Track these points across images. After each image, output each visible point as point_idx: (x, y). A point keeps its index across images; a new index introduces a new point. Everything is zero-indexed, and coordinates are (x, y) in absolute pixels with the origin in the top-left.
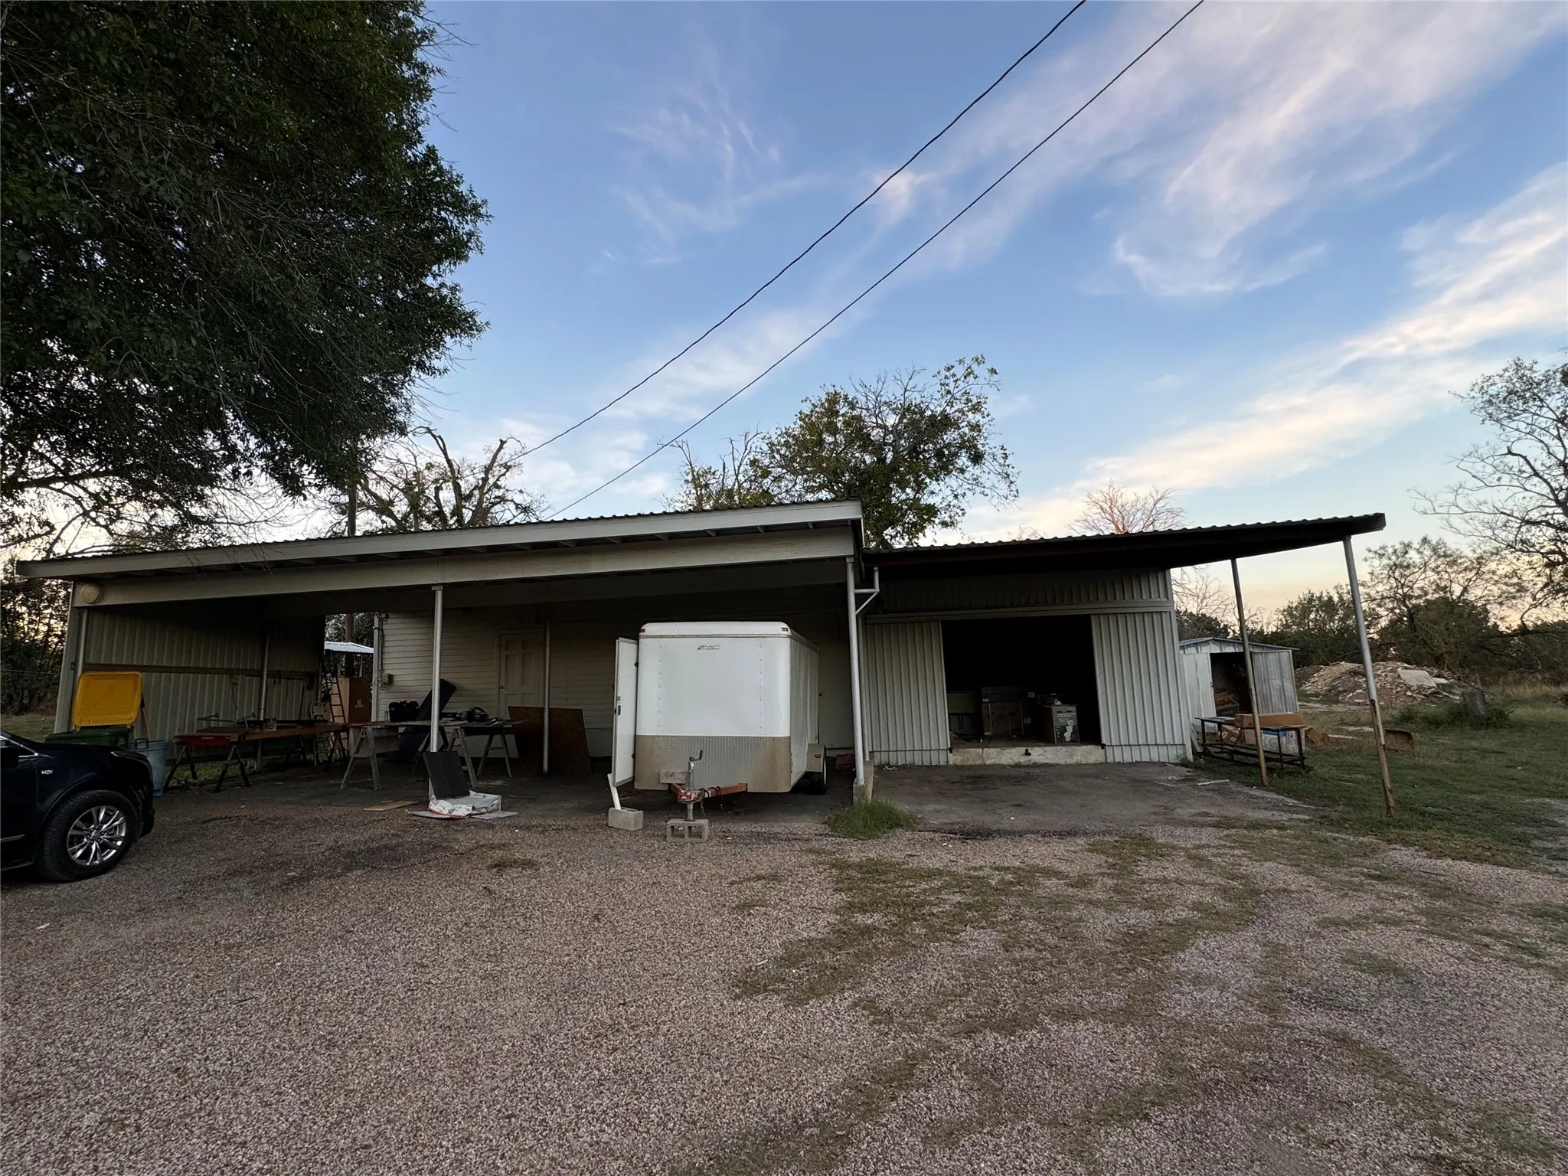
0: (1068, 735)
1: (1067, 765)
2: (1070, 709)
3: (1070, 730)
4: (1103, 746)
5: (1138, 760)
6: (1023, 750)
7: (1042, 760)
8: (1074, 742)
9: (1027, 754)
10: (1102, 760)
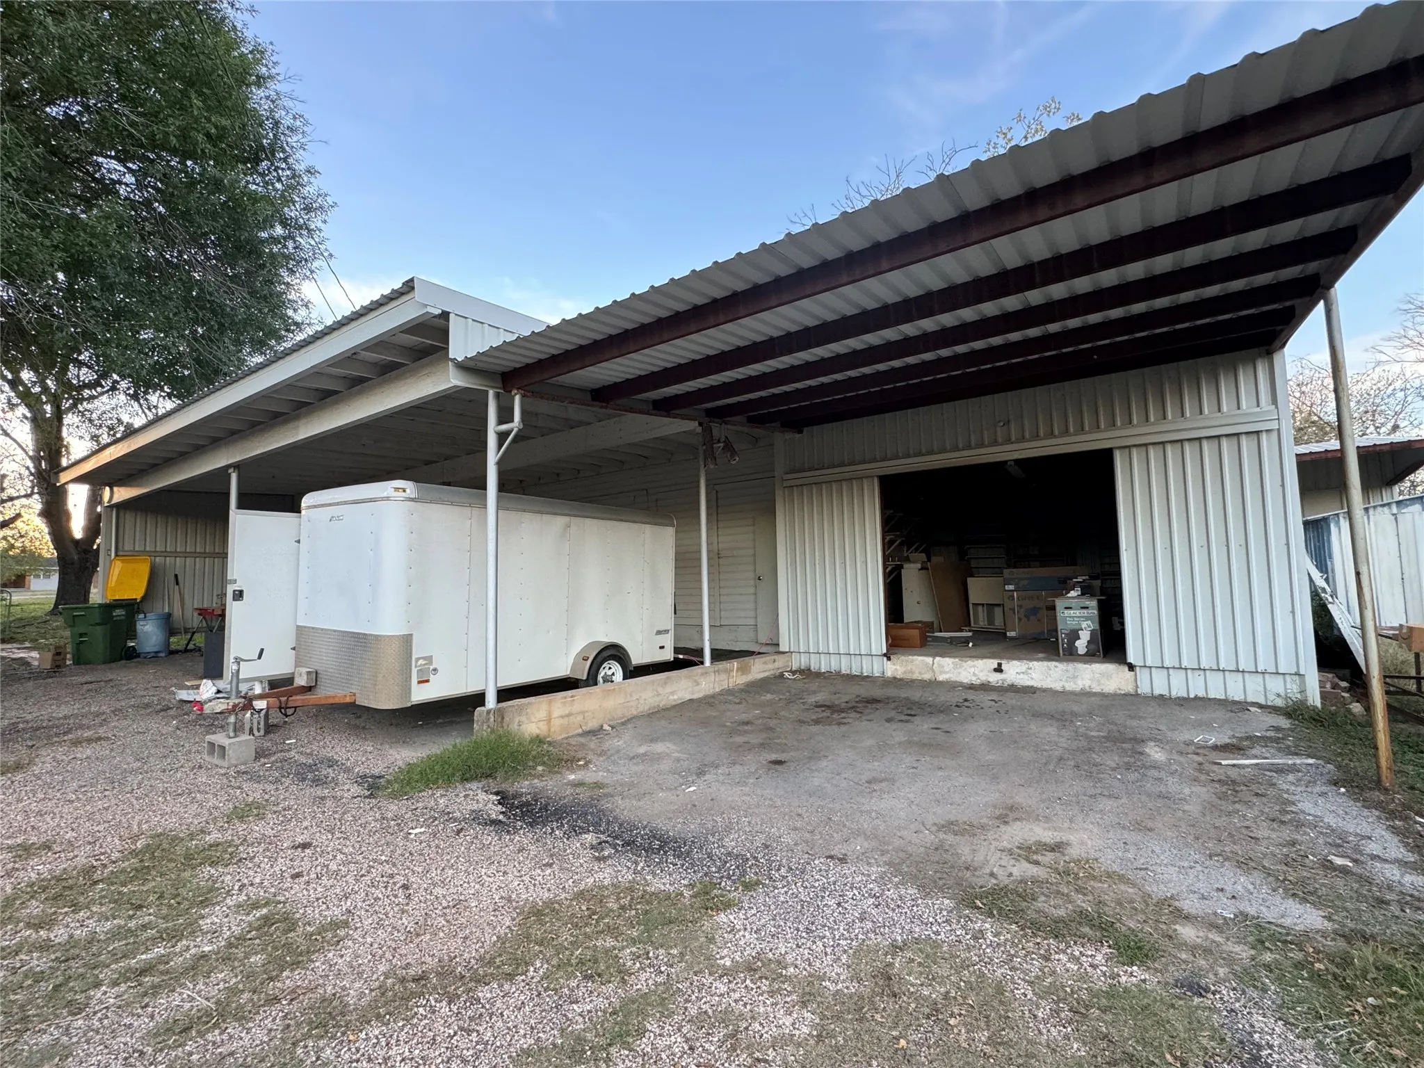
0: (1081, 645)
1: (1064, 693)
2: (1087, 603)
3: (1085, 636)
4: (1131, 667)
5: (1201, 694)
6: (993, 663)
7: (1024, 681)
8: (1091, 656)
9: (999, 669)
10: (1129, 688)
